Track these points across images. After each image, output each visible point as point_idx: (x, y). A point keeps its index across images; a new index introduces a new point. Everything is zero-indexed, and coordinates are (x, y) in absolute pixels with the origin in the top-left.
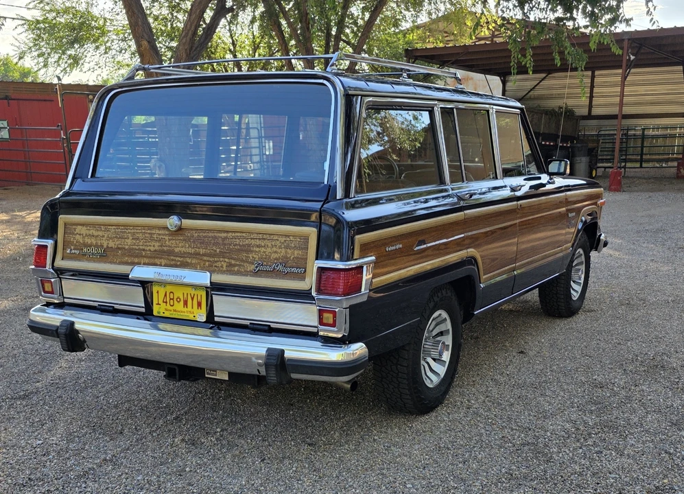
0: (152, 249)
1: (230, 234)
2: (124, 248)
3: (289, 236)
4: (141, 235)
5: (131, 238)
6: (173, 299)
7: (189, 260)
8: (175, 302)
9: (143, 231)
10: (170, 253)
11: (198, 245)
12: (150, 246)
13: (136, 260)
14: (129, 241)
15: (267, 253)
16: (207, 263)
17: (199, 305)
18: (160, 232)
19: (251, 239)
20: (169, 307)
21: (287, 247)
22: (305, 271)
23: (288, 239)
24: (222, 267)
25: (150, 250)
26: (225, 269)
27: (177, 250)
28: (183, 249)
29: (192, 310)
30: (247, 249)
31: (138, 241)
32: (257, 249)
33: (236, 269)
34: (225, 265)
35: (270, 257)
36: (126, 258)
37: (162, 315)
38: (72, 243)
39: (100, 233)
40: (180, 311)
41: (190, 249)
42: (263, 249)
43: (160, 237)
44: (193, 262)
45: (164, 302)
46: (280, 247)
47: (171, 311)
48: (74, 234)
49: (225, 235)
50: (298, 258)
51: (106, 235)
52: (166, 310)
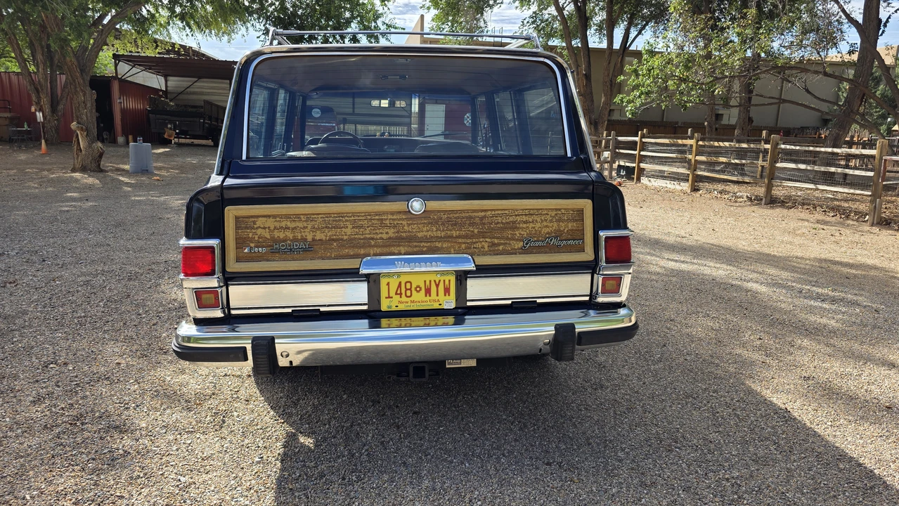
0: (385, 236)
1: (489, 213)
2: (342, 239)
3: (560, 210)
4: (366, 222)
5: (350, 226)
6: (410, 289)
7: (439, 245)
8: (414, 292)
9: (369, 217)
10: (411, 239)
11: (450, 227)
12: (381, 233)
13: (362, 251)
14: (349, 231)
15: (536, 228)
16: (463, 246)
17: (447, 291)
18: (395, 217)
19: (516, 215)
20: (404, 298)
21: (559, 221)
22: (583, 242)
23: (560, 212)
24: (483, 247)
25: (381, 238)
26: (486, 249)
27: (420, 235)
28: (430, 233)
29: (437, 298)
30: (513, 226)
31: (362, 230)
32: (525, 226)
33: (501, 248)
34: (486, 246)
35: (540, 232)
36: (347, 251)
37: (394, 309)
38: (252, 240)
39: (300, 225)
40: (419, 301)
41: (439, 232)
42: (531, 225)
43: (395, 223)
44: (444, 246)
45: (396, 294)
46: (551, 221)
47: (407, 302)
48: (253, 228)
49: (483, 214)
50: (573, 230)
51: (309, 227)
52: (400, 302)
